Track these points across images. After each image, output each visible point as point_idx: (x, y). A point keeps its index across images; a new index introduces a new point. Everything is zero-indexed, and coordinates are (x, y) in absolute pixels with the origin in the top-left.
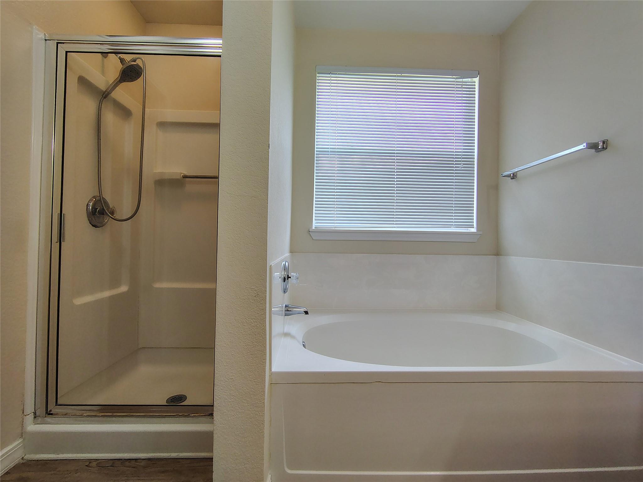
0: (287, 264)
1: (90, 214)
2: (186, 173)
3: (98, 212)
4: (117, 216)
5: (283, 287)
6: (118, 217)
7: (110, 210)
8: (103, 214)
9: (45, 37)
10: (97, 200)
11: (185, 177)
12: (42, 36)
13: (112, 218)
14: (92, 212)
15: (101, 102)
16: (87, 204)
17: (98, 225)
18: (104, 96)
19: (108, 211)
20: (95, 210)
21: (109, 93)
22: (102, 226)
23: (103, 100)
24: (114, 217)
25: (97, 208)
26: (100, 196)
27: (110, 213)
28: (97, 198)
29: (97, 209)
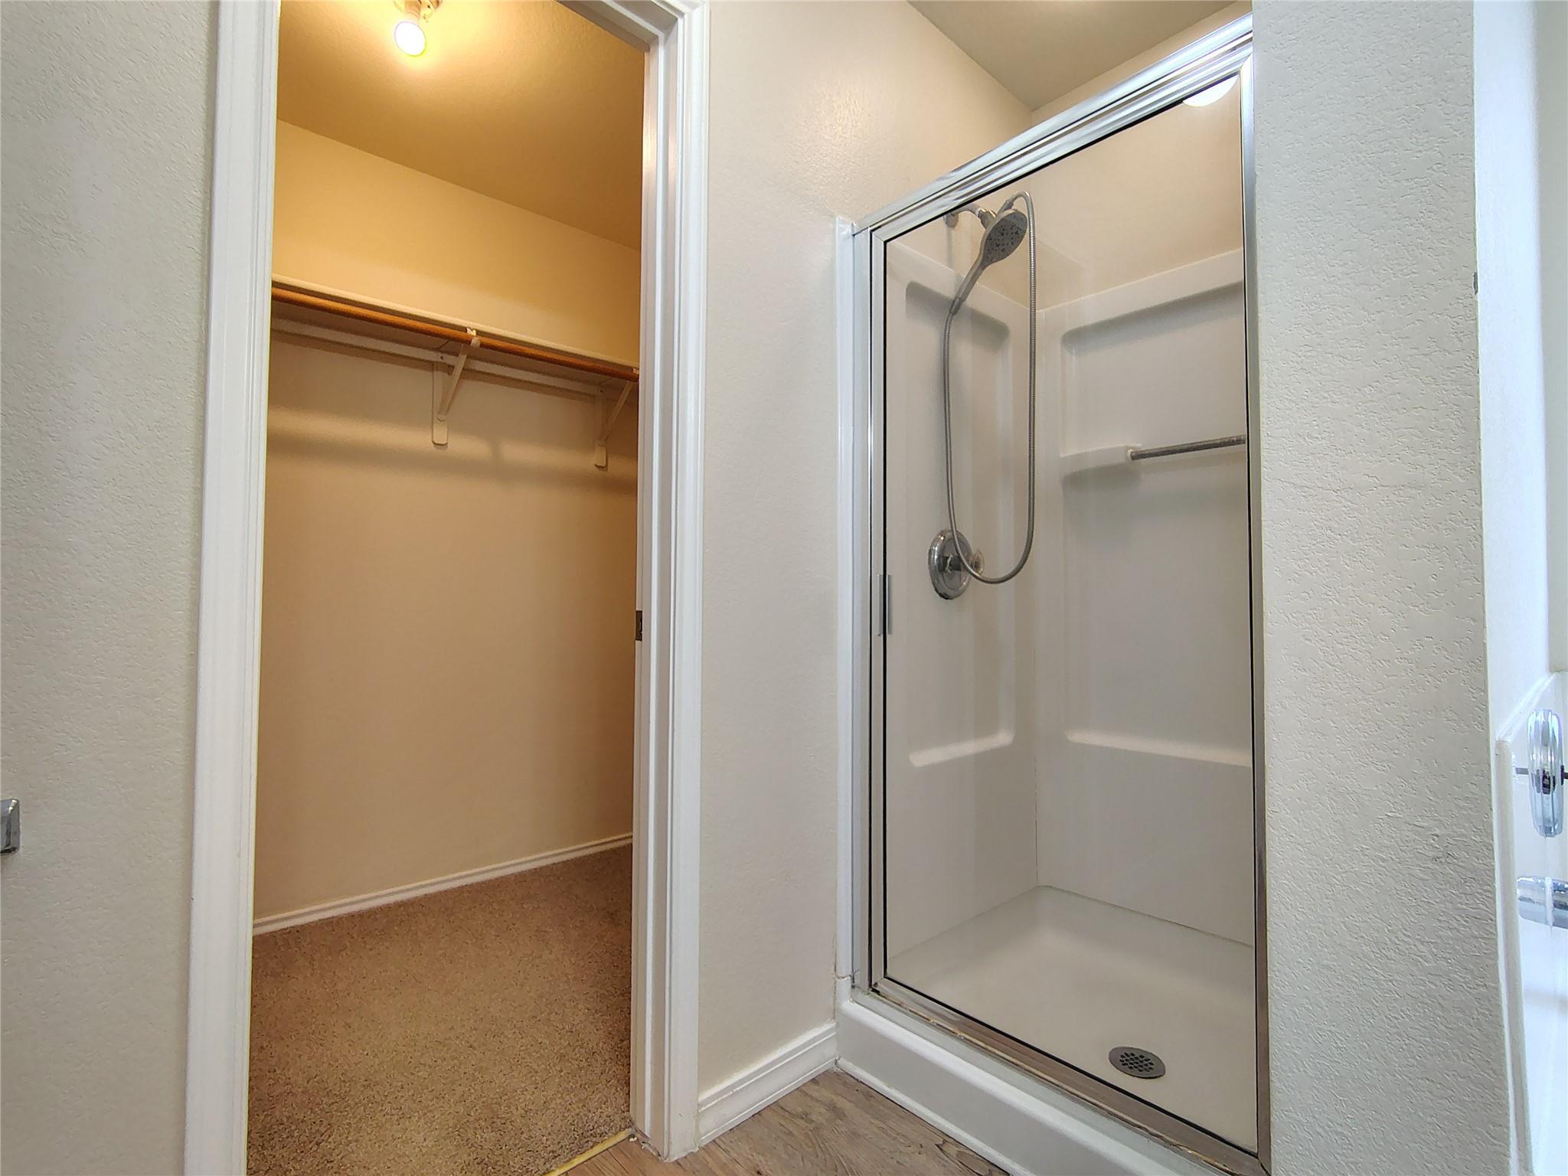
1: (935, 569)
2: (1139, 445)
3: (950, 565)
4: (986, 572)
5: (1541, 814)
6: (987, 575)
7: (971, 559)
8: (959, 569)
9: (853, 230)
10: (946, 539)
11: (1138, 456)
12: (848, 231)
13: (974, 576)
14: (939, 565)
15: (948, 324)
16: (930, 551)
17: (950, 593)
18: (953, 310)
19: (968, 561)
20: (944, 560)
21: (962, 300)
22: (959, 595)
23: (952, 318)
24: (980, 574)
25: (947, 555)
26: (952, 530)
27: (971, 566)
28: (949, 534)
29: (947, 558)
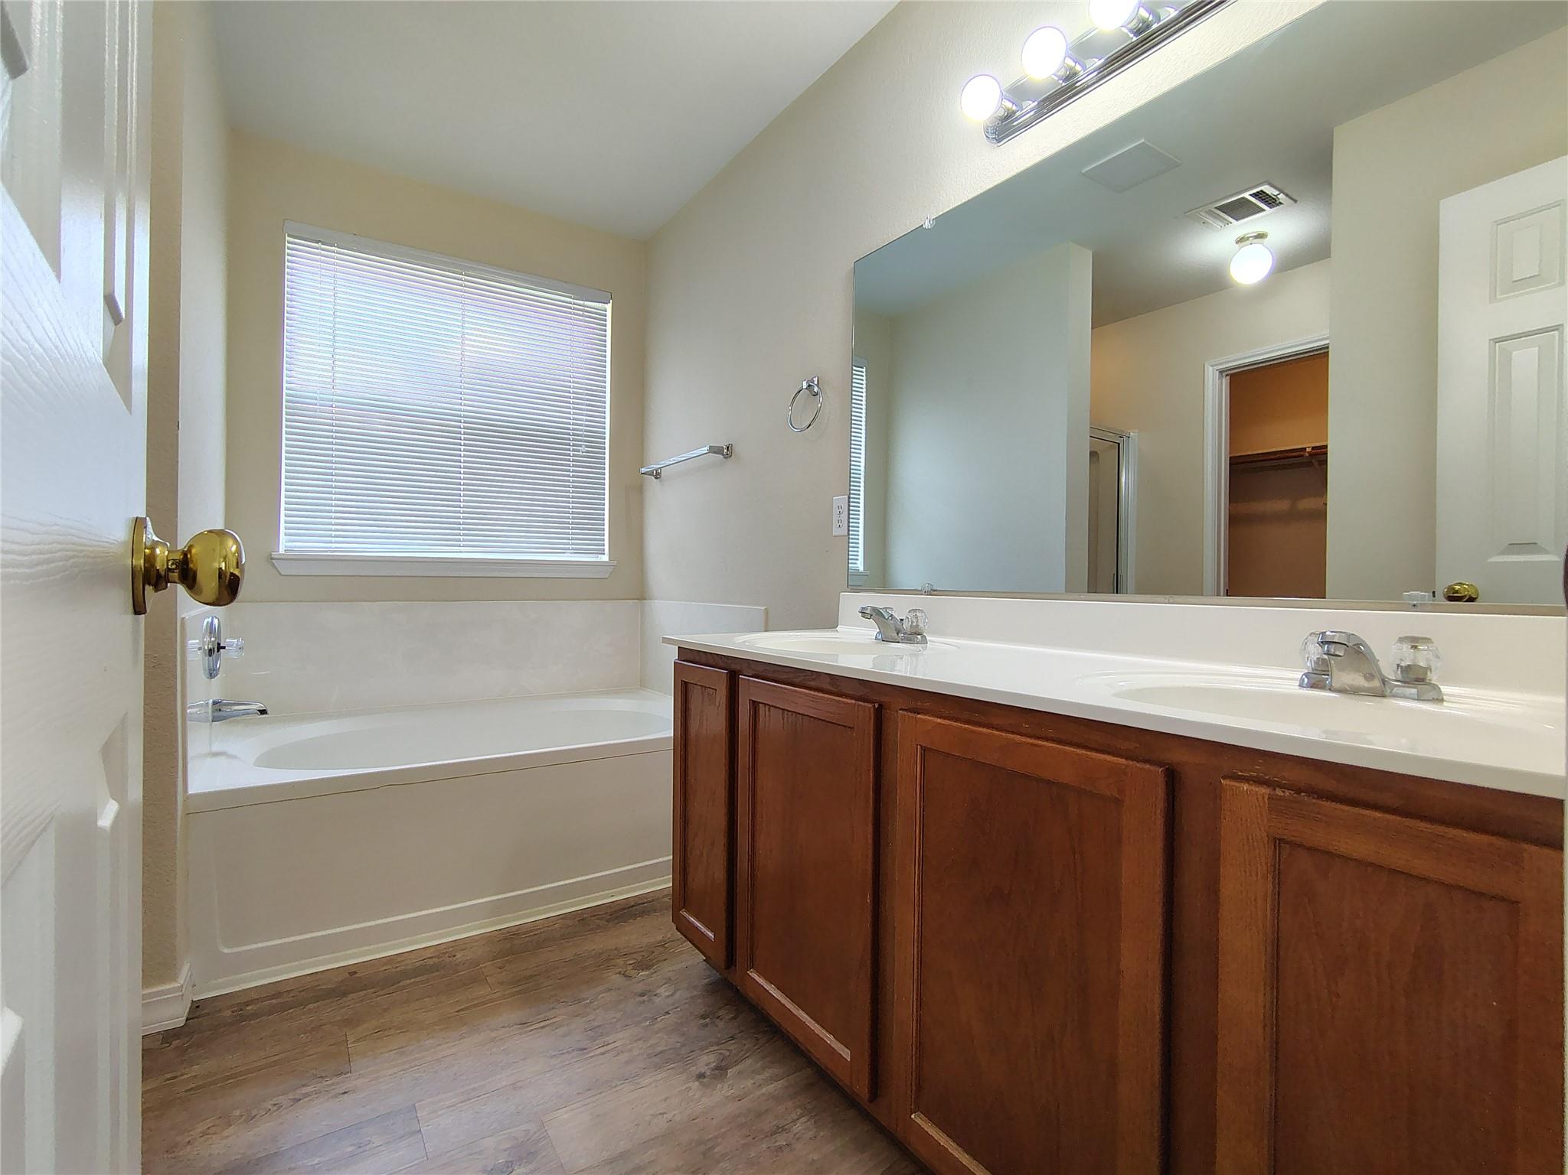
0: (216, 622)
5: (207, 666)
